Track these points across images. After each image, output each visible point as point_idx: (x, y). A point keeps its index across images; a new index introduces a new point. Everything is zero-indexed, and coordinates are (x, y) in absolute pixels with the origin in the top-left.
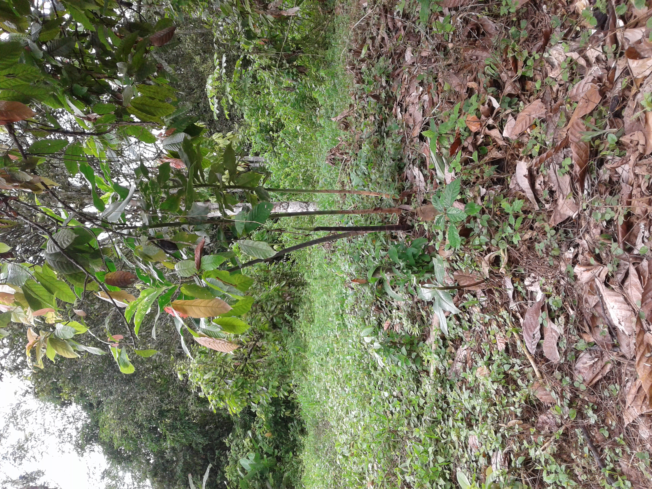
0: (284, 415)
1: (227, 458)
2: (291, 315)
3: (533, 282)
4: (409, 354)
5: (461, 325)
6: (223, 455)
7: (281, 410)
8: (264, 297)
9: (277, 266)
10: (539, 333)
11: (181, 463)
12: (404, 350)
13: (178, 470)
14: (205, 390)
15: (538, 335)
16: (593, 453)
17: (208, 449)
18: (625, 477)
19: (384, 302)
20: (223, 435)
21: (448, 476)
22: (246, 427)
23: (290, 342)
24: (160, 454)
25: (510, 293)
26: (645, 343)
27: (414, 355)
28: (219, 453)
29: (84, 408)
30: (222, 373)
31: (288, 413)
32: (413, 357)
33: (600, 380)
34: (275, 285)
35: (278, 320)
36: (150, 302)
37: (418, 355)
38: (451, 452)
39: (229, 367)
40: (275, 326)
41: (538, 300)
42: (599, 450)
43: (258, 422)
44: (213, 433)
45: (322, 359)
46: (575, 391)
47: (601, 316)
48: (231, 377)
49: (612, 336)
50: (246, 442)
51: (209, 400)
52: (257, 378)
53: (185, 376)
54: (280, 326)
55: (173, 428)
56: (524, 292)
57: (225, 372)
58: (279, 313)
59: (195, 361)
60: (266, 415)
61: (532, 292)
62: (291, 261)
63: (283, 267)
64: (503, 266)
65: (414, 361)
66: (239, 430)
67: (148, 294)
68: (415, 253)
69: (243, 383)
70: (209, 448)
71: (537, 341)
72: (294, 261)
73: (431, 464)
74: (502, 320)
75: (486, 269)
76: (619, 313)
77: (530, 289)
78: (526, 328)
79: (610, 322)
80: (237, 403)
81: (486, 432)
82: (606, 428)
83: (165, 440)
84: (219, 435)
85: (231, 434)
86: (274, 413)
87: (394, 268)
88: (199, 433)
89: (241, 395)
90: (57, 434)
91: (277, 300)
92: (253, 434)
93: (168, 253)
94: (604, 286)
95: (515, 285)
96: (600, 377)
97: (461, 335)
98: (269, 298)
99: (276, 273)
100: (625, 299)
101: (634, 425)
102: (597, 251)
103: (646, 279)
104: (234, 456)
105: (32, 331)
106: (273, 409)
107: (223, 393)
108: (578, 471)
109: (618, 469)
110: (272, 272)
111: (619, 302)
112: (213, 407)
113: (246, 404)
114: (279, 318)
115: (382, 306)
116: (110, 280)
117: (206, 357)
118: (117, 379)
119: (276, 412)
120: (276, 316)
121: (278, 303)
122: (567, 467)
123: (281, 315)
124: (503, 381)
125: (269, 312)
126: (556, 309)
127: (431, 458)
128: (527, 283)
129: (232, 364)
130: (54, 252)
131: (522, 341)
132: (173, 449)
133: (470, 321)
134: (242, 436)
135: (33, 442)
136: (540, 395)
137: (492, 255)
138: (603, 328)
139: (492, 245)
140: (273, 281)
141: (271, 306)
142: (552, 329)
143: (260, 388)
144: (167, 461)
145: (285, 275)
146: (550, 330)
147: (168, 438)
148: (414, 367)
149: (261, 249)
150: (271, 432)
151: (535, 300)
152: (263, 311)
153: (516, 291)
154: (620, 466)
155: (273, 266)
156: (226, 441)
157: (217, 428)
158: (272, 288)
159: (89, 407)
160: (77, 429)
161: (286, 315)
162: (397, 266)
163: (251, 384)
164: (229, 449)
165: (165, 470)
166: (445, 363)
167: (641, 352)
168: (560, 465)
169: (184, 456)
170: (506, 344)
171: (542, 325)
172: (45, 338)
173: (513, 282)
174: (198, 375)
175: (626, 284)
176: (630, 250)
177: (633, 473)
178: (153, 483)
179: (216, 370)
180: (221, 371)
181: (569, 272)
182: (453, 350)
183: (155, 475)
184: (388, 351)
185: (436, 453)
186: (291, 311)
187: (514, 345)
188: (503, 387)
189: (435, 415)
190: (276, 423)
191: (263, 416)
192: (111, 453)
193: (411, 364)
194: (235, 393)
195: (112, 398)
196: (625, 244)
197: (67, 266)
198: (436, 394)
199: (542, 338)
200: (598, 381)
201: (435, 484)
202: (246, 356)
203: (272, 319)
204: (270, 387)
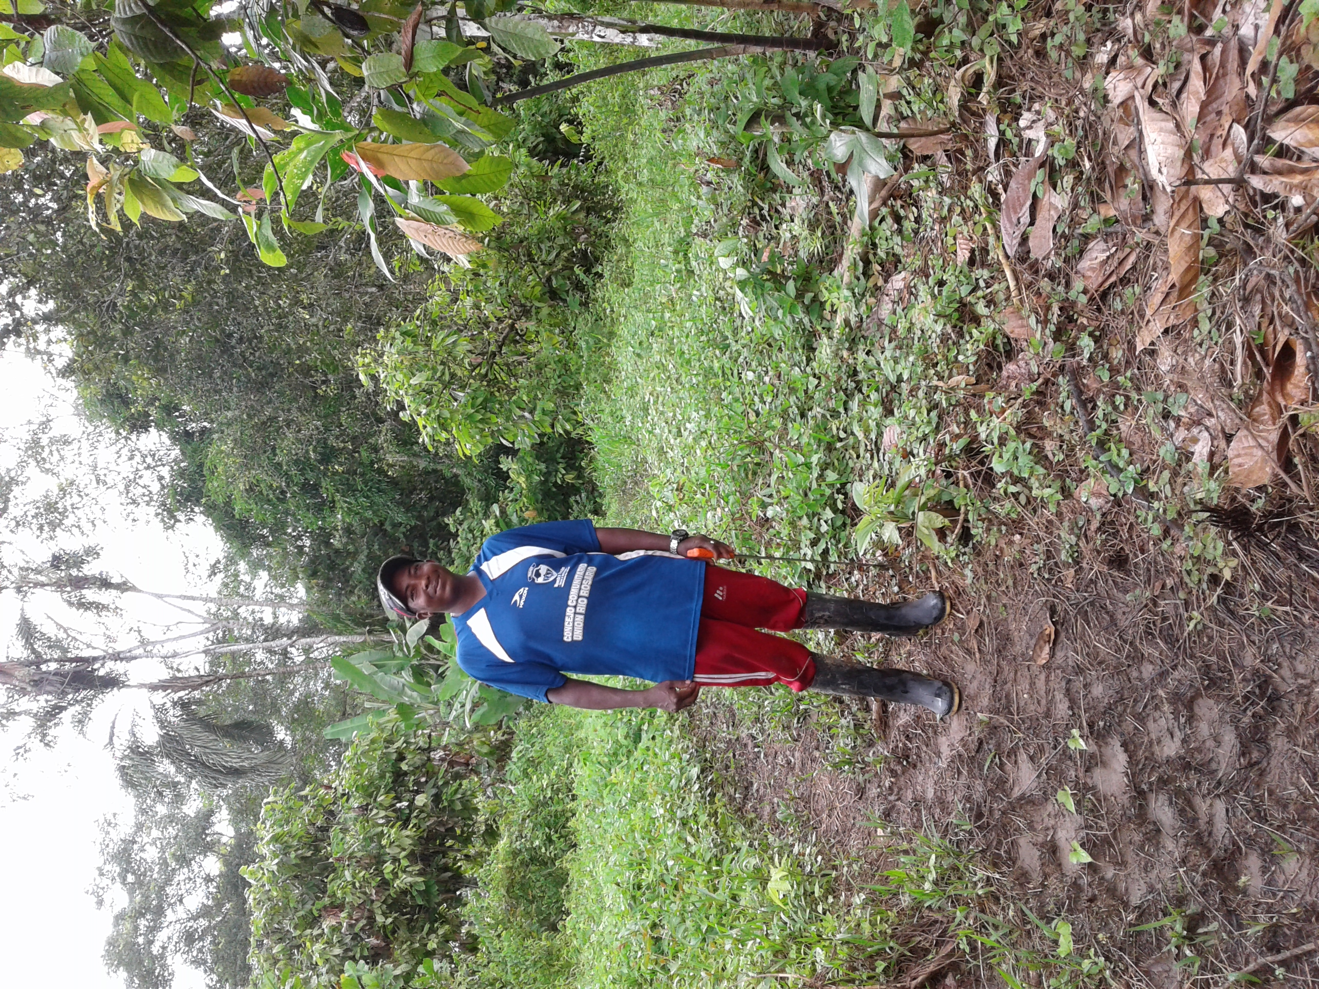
0: (563, 481)
1: (450, 552)
2: (587, 271)
3: (1034, 122)
4: (800, 296)
5: (900, 231)
6: (443, 549)
7: (557, 471)
8: (534, 231)
9: (564, 170)
10: (1028, 214)
11: (362, 557)
12: (791, 286)
13: (357, 568)
14: (413, 406)
15: (1026, 219)
16: (1079, 411)
17: (415, 537)
18: (1123, 445)
19: (766, 207)
20: (444, 514)
21: (840, 506)
22: (489, 498)
23: (582, 327)
24: (323, 537)
25: (992, 143)
26: (1191, 196)
27: (809, 296)
28: (435, 545)
29: (174, 438)
30: (447, 377)
31: (569, 478)
32: (807, 301)
33: (1113, 285)
34: (558, 208)
35: (561, 282)
36: (312, 162)
37: (815, 299)
38: (851, 464)
39: (460, 365)
40: (553, 295)
41: (1037, 155)
42: (1090, 406)
43: (512, 490)
44: (425, 507)
45: (640, 343)
46: (1067, 308)
47: (1134, 166)
48: (463, 387)
49: (1144, 198)
50: (488, 524)
51: (420, 424)
52: (513, 392)
53: (374, 378)
54: (564, 296)
55: (349, 489)
56: (1015, 141)
57: (453, 375)
58: (565, 268)
59: (393, 351)
60: (528, 477)
61: (1030, 141)
62: (595, 162)
63: (578, 174)
64: (985, 89)
65: (808, 310)
66: (475, 504)
67: (308, 145)
68: (833, 83)
69: (486, 400)
70: (418, 534)
71: (1023, 229)
72: (600, 164)
73: (814, 485)
74: (971, 204)
75: (954, 95)
76: (1162, 151)
77: (1028, 134)
78: (1008, 207)
79: (1146, 174)
80: (473, 437)
81: (912, 413)
82: (1107, 366)
83: (333, 508)
84: (437, 512)
85: (459, 509)
86: (544, 475)
87: (788, 114)
88: (399, 504)
89: (481, 421)
90: (121, 487)
91: (560, 241)
92: (503, 512)
93: (348, 37)
94: (1146, 104)
95: (1002, 127)
96: (1113, 279)
97: (898, 250)
98: (546, 235)
99: (563, 184)
100: (1178, 126)
101: (1152, 352)
102: (1147, 38)
103: (1214, 76)
104: (464, 549)
105: (95, 161)
106: (543, 466)
107: (446, 414)
108: (1049, 446)
109: (1115, 432)
110: (554, 181)
111: (1166, 131)
112: (427, 440)
113: (490, 440)
114: (564, 277)
115: (762, 216)
116: (240, 81)
117: (415, 343)
118: (239, 380)
119: (547, 474)
120: (556, 274)
121: (563, 247)
122: (1034, 445)
123: (567, 273)
124: (956, 315)
125: (543, 264)
126: (1062, 163)
127: (816, 475)
128: (1022, 123)
129: (466, 361)
130: (129, 14)
131: (998, 238)
132: (348, 530)
133: (918, 220)
134: (480, 515)
135: (76, 499)
136: (1012, 327)
137: (970, 69)
138: (1133, 185)
139: (972, 49)
140: (555, 200)
141: (549, 253)
142: (1050, 203)
143: (519, 413)
144: (337, 551)
145: (579, 191)
146: (1047, 206)
147: (338, 505)
148: (806, 320)
149: (532, 39)
150: (535, 509)
151: (1033, 156)
152: (531, 260)
153: (1003, 142)
154: (1118, 429)
155: (556, 169)
156: (449, 521)
157: (431, 499)
158: (551, 212)
159: (184, 438)
160: (161, 478)
161: (577, 270)
162: (794, 111)
163: (500, 403)
164: (456, 535)
165: (332, 567)
166: (863, 308)
167: (1182, 211)
168: (1024, 443)
169: (370, 546)
170: (972, 251)
171: (1035, 196)
172: (122, 176)
173: (999, 121)
174: (400, 377)
175: (1184, 95)
176: (1200, 29)
177: (1137, 439)
178: (309, 589)
179: (434, 370)
180: (443, 374)
181: (1096, 90)
182: (880, 282)
183: (314, 574)
184: (762, 287)
185: (824, 467)
186: (588, 261)
187: (985, 251)
188: (954, 327)
189: (832, 404)
190: (547, 495)
191: (522, 480)
192: (229, 527)
193: (800, 315)
194: (469, 417)
195: (229, 414)
196: (1192, 17)
197: (156, 47)
198: (839, 367)
199: (1032, 224)
200: (1109, 288)
201: (816, 519)
202: (493, 348)
203: (549, 280)
204: (538, 412)
